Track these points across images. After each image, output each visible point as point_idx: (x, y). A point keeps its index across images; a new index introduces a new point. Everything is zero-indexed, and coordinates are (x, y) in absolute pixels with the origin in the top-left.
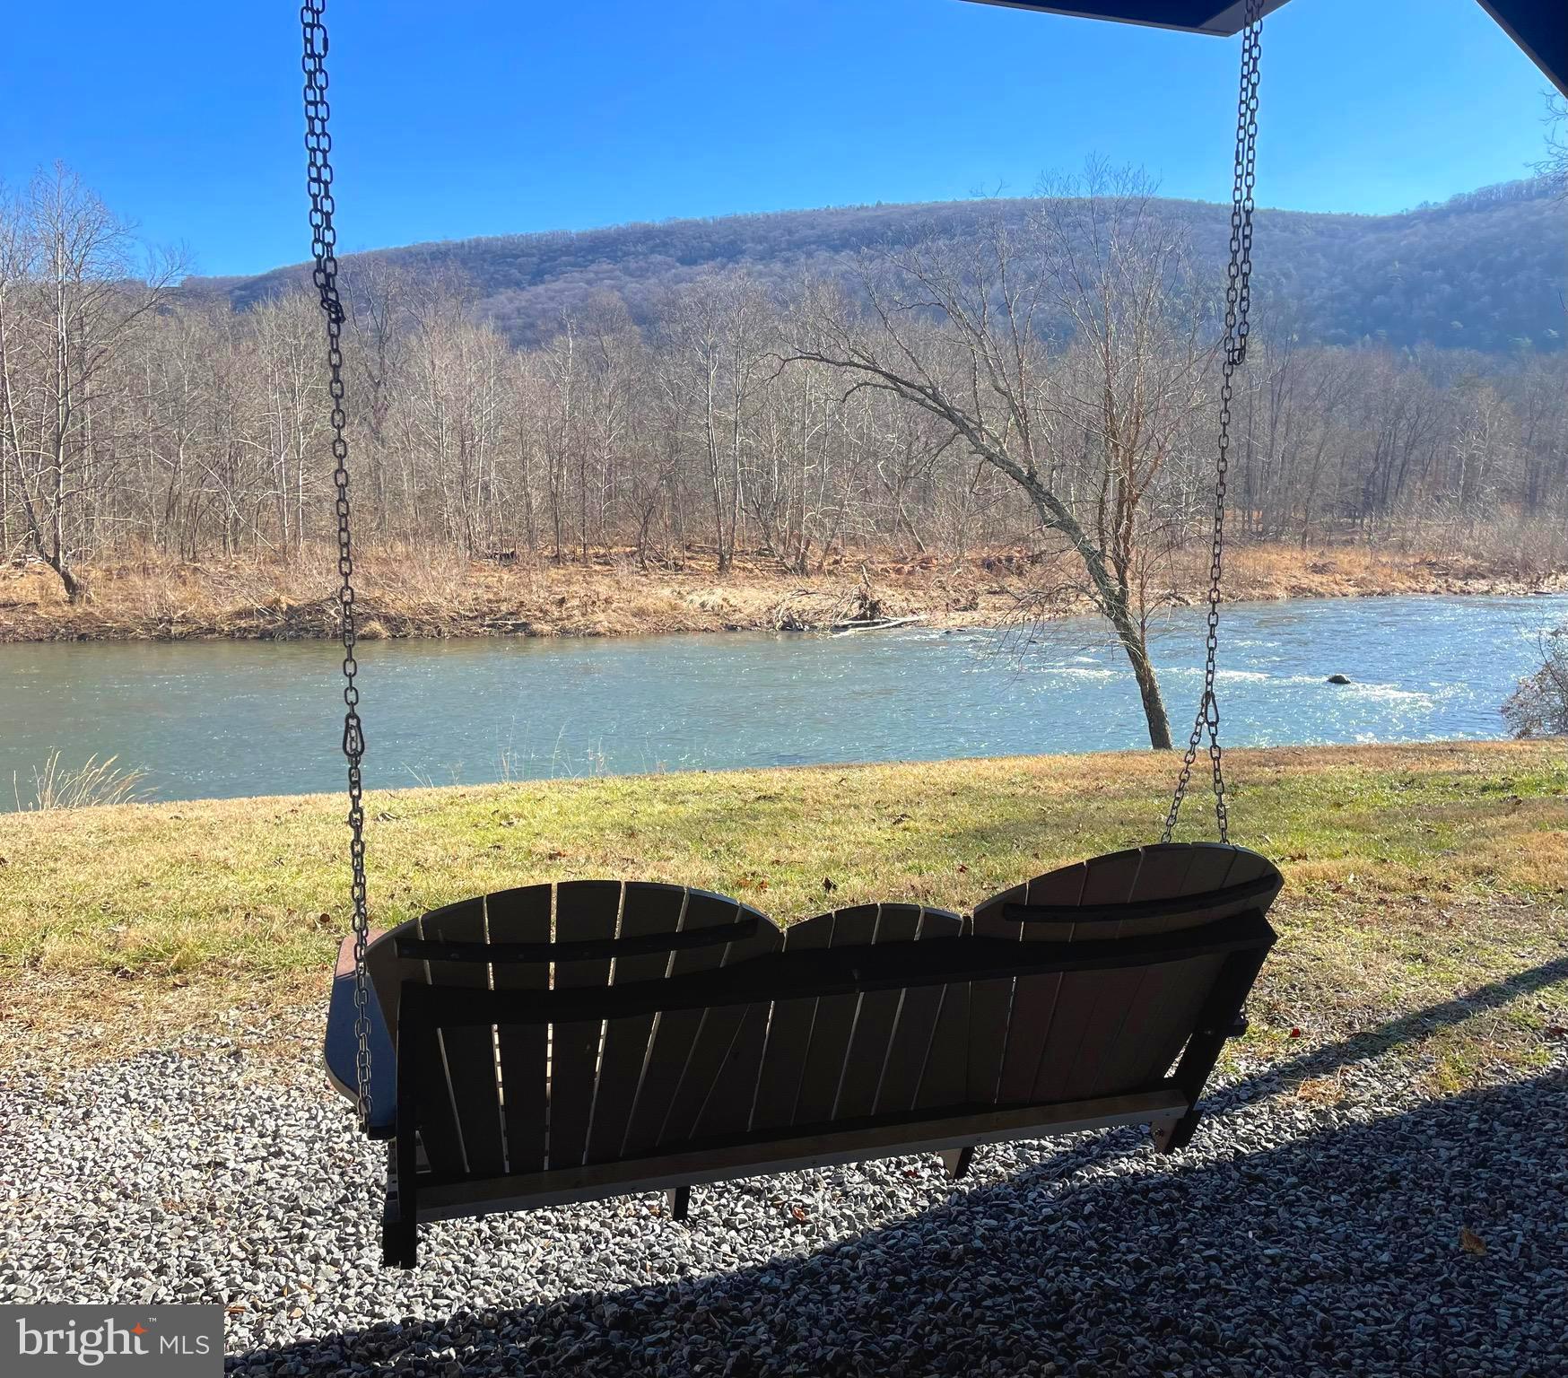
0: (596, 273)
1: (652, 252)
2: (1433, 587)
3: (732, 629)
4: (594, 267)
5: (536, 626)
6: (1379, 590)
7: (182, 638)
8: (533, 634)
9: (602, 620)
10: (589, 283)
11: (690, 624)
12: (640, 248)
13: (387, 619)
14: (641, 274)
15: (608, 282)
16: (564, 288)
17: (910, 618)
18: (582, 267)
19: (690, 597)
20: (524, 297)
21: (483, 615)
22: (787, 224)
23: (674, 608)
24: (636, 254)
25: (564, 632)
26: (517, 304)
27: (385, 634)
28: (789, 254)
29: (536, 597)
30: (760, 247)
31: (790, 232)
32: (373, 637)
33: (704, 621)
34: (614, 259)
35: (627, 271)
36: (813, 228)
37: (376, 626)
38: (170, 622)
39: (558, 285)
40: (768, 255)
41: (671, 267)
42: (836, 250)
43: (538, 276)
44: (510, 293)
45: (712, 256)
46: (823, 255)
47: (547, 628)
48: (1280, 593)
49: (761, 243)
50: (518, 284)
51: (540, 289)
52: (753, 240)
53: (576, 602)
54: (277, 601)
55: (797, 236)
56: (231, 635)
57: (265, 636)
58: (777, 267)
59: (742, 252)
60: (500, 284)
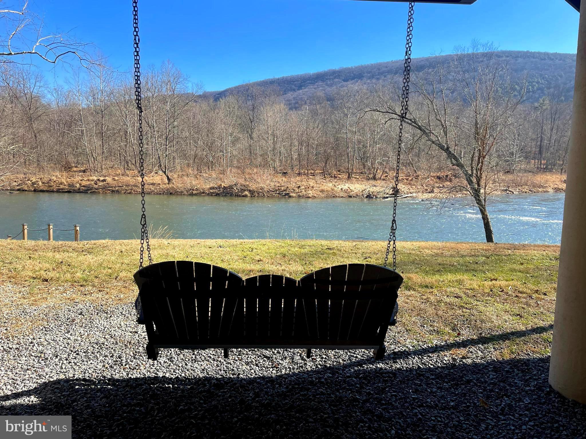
0: (317, 85)
1: (335, 78)
4: (317, 84)
5: (291, 194)
10: (315, 89)
12: (331, 77)
14: (331, 85)
15: (321, 88)
16: (308, 91)
17: (409, 195)
18: (313, 84)
20: (296, 94)
22: (379, 67)
24: (330, 79)
25: (299, 196)
26: (293, 96)
28: (378, 77)
29: (291, 186)
30: (369, 75)
31: (379, 69)
34: (323, 81)
35: (327, 85)
36: (387, 67)
39: (306, 90)
40: (372, 77)
41: (340, 82)
43: (300, 87)
44: (292, 93)
45: (353, 79)
46: (390, 76)
49: (369, 73)
50: (294, 90)
51: (301, 91)
52: (367, 73)
55: (381, 71)
58: (374, 81)
59: (363, 77)
60: (289, 90)
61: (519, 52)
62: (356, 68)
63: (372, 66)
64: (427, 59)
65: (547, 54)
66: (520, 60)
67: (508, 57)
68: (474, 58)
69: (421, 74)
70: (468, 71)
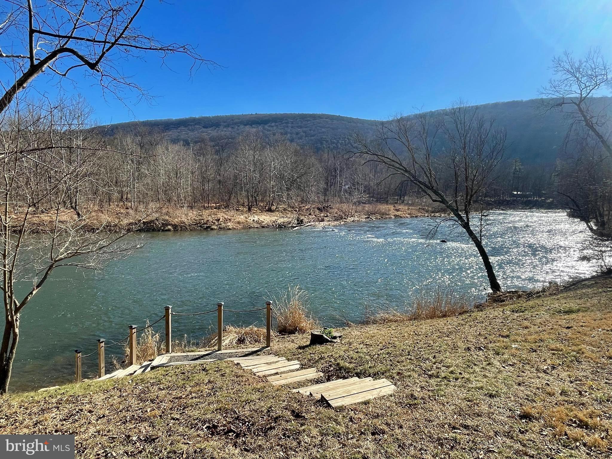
0: (181, 130)
1: (196, 124)
4: (180, 128)
10: (179, 132)
12: (192, 124)
14: (193, 130)
15: (184, 132)
16: (172, 133)
18: (177, 128)
22: (232, 118)
28: (233, 126)
31: (233, 120)
34: (185, 126)
35: (189, 129)
36: (239, 119)
40: (228, 126)
41: (201, 129)
42: (245, 125)
43: (164, 131)
45: (212, 126)
46: (242, 126)
49: (225, 123)
50: (159, 133)
51: (165, 134)
52: (223, 122)
55: (235, 121)
58: (230, 129)
59: (220, 125)
60: (154, 132)
61: (333, 116)
62: (213, 117)
63: (227, 117)
64: (270, 115)
68: (303, 117)
69: (266, 127)
70: (301, 127)
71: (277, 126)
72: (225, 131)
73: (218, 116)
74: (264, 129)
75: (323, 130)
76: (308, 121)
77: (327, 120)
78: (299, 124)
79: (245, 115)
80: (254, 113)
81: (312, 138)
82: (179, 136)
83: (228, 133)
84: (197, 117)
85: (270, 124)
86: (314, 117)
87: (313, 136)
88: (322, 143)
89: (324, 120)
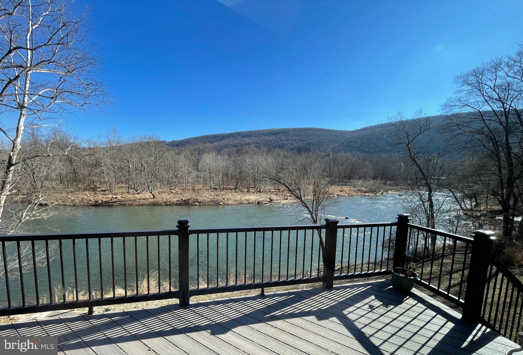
0: (230, 139)
1: (238, 136)
2: (360, 194)
3: (249, 203)
5: (220, 203)
6: (351, 195)
7: (169, 205)
8: (220, 204)
9: (230, 202)
11: (243, 203)
12: (236, 136)
13: (198, 202)
14: (237, 139)
15: (231, 141)
16: (225, 142)
17: (277, 201)
18: (228, 138)
19: (243, 198)
21: (212, 201)
22: (258, 132)
23: (241, 199)
25: (224, 204)
26: (218, 144)
27: (198, 204)
28: (258, 136)
29: (220, 198)
31: (259, 133)
32: (196, 205)
33: (245, 202)
34: (233, 137)
35: (234, 139)
36: (262, 132)
37: (197, 203)
38: (167, 202)
39: (224, 141)
40: (255, 137)
41: (241, 138)
42: (266, 136)
43: (221, 140)
44: (217, 142)
45: (247, 137)
46: (263, 136)
47: (221, 203)
48: (336, 196)
49: (254, 134)
51: (222, 142)
53: (226, 199)
54: (183, 199)
55: (260, 134)
56: (176, 204)
57: (180, 205)
58: (257, 138)
59: (251, 136)
60: (216, 141)
61: (318, 129)
62: (248, 131)
63: (255, 131)
64: (280, 129)
65: (329, 130)
66: (319, 132)
67: (314, 130)
68: (300, 130)
69: (277, 136)
70: (298, 136)
71: (284, 136)
72: (254, 139)
73: (251, 131)
74: (276, 137)
75: (311, 137)
76: (302, 132)
77: (314, 131)
78: (297, 134)
79: (266, 130)
80: (271, 129)
81: (304, 142)
82: (229, 143)
83: (255, 140)
84: (239, 132)
85: (280, 135)
86: (306, 129)
87: (305, 141)
88: (310, 146)
89: (312, 131)
